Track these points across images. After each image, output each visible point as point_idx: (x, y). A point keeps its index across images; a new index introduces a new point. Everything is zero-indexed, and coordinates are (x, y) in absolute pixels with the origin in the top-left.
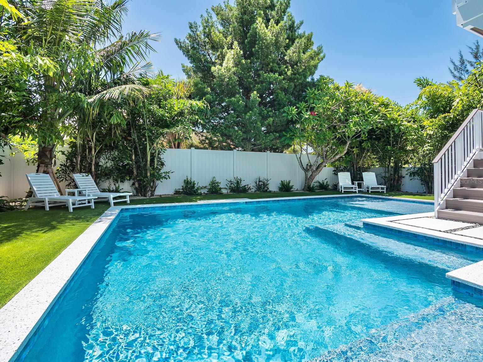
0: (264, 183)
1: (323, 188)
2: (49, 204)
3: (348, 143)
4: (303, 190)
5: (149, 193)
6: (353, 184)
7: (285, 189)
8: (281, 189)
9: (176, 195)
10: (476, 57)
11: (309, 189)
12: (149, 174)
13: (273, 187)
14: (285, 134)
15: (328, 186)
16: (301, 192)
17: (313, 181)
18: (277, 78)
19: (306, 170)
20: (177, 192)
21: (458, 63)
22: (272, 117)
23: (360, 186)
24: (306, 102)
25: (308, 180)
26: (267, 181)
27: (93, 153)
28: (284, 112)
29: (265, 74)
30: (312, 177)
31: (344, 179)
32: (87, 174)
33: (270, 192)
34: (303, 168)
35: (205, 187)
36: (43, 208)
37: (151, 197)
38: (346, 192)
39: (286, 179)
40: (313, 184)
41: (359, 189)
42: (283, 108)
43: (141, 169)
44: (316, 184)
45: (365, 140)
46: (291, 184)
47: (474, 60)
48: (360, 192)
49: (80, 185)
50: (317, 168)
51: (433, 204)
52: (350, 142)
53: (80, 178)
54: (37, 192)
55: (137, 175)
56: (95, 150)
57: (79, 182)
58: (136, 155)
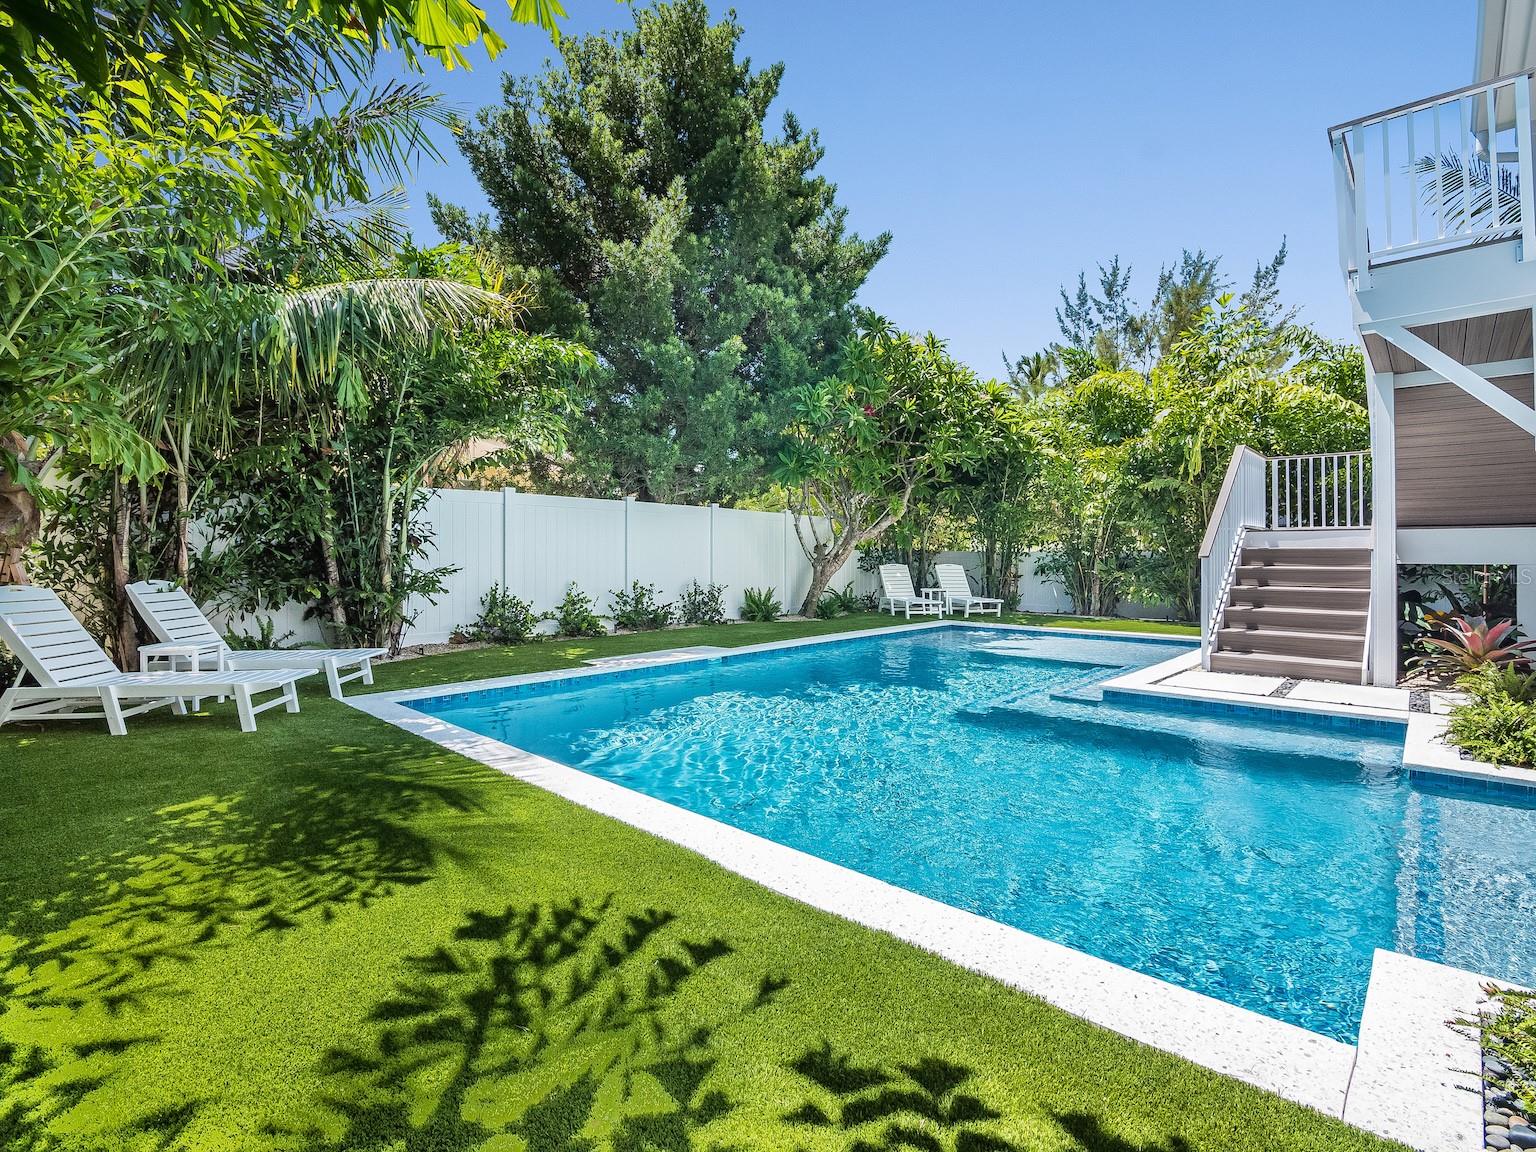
0: (708, 595)
1: (848, 607)
2: (124, 707)
3: (909, 490)
4: (803, 614)
6: (919, 594)
7: (761, 612)
8: (743, 612)
9: (464, 648)
10: (1109, 294)
12: (388, 578)
13: (730, 608)
15: (855, 598)
18: (781, 303)
20: (458, 638)
21: (1074, 301)
26: (720, 590)
27: (183, 500)
29: (748, 287)
30: (824, 578)
31: (897, 584)
32: (172, 584)
33: (725, 623)
34: (809, 553)
35: (550, 616)
36: (101, 726)
37: (397, 659)
39: (761, 587)
40: (826, 595)
45: (947, 485)
46: (773, 600)
47: (1105, 300)
49: (165, 626)
52: (914, 487)
53: (150, 598)
54: (46, 665)
55: (343, 582)
56: (192, 490)
57: (157, 617)
58: (342, 509)
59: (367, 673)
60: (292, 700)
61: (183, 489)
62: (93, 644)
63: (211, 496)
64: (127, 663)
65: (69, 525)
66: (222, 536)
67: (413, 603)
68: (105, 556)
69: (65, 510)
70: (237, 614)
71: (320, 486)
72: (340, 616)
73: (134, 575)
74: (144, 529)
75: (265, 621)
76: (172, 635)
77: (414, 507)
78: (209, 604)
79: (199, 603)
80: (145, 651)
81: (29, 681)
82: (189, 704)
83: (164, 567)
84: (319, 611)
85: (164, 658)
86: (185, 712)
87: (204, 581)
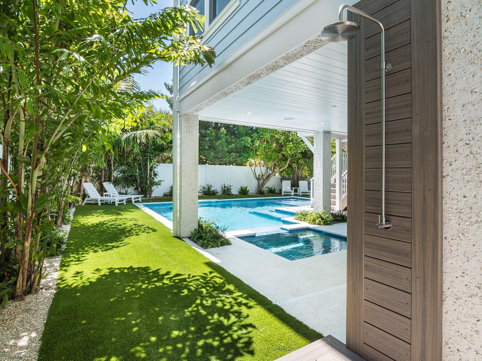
0: (228, 188)
1: (272, 192)
2: (100, 202)
3: (289, 160)
4: (257, 193)
5: (148, 195)
6: (292, 189)
7: (244, 192)
8: (240, 193)
9: (165, 197)
11: (260, 193)
12: (148, 182)
13: (234, 191)
14: (243, 154)
15: (276, 190)
16: (255, 195)
17: (265, 186)
19: (258, 179)
20: (165, 195)
22: (234, 143)
23: (296, 191)
24: (258, 133)
25: (260, 186)
26: (230, 186)
27: (112, 168)
28: (243, 140)
30: (263, 184)
31: (286, 186)
32: (110, 183)
33: (232, 195)
34: (257, 177)
36: (97, 204)
37: (150, 198)
38: (285, 195)
39: (244, 185)
40: (264, 189)
41: (295, 193)
42: (242, 137)
43: (144, 178)
44: (266, 189)
46: (248, 189)
48: (295, 195)
49: (108, 190)
50: (267, 178)
52: (290, 159)
53: (107, 185)
54: (91, 195)
55: (140, 183)
56: (114, 166)
57: (107, 188)
58: (140, 169)
59: (140, 199)
60: (124, 202)
61: (112, 166)
62: (98, 194)
63: (117, 167)
64: (102, 196)
65: (95, 172)
66: (119, 174)
67: (154, 188)
68: (100, 178)
69: (94, 170)
70: (122, 189)
71: (136, 165)
72: (140, 189)
73: (104, 181)
74: (106, 173)
75: (126, 190)
77: (154, 168)
78: (117, 187)
79: (115, 187)
80: (104, 194)
81: (89, 197)
82: (110, 202)
83: (109, 180)
84: (136, 189)
85: (108, 195)
87: (116, 183)
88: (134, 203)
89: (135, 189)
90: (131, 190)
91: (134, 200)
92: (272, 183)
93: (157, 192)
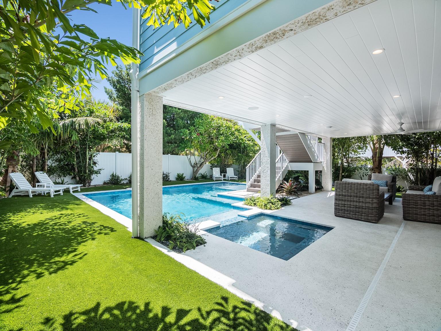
0: (166, 175)
1: (204, 177)
2: (32, 193)
4: (191, 179)
5: (88, 184)
6: (221, 175)
7: (180, 179)
8: (177, 179)
9: (105, 185)
11: (195, 179)
12: (87, 171)
13: (172, 178)
14: (181, 145)
15: (207, 176)
16: (190, 180)
17: (198, 173)
18: (177, 111)
19: (193, 167)
20: (105, 183)
22: (173, 134)
23: (224, 176)
24: (194, 126)
25: (195, 172)
26: (169, 174)
27: (46, 156)
28: (181, 132)
29: (170, 108)
30: (197, 171)
31: (216, 172)
32: (43, 172)
33: (170, 181)
34: (192, 165)
35: (126, 179)
37: (89, 187)
38: (216, 180)
39: (181, 172)
40: (198, 175)
41: (224, 178)
42: (180, 129)
43: (82, 167)
44: (199, 176)
46: (184, 176)
48: (224, 180)
49: (41, 180)
50: (200, 166)
51: (246, 185)
52: (220, 150)
53: (39, 175)
54: (20, 186)
55: (78, 172)
56: (48, 155)
57: (40, 178)
58: (78, 158)
59: (79, 189)
60: (61, 193)
61: (46, 154)
62: (29, 184)
63: (52, 155)
64: (34, 186)
65: (25, 161)
66: (54, 163)
67: (93, 176)
68: (31, 167)
69: (24, 159)
70: (57, 178)
71: (73, 153)
72: (78, 178)
73: (37, 171)
74: (39, 162)
75: (62, 179)
76: (42, 181)
77: (94, 157)
78: (51, 176)
79: (49, 176)
80: (37, 184)
81: (17, 188)
82: (44, 193)
83: (43, 170)
84: (74, 178)
85: (41, 185)
86: (43, 195)
87: (50, 172)
88: (72, 193)
89: (72, 178)
90: (67, 179)
91: (72, 190)
92: (204, 170)
93: (97, 180)
